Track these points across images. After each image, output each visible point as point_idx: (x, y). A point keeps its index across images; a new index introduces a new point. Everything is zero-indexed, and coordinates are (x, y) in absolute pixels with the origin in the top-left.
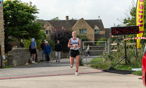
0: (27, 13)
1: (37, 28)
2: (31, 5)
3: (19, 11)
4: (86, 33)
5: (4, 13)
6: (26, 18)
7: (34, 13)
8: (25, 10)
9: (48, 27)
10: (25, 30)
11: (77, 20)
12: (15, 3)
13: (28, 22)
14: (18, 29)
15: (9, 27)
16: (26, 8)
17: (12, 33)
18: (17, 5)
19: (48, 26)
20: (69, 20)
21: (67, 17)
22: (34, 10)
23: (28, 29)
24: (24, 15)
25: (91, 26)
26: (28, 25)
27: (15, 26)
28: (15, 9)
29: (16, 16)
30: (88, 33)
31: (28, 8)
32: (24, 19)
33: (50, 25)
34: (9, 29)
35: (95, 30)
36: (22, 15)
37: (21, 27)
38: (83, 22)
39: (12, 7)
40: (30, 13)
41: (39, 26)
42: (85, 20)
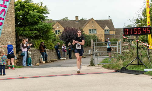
0: (38, 14)
1: (48, 28)
2: (41, 5)
3: (30, 12)
4: (96, 33)
5: (15, 13)
6: (37, 19)
7: (45, 13)
8: (36, 11)
9: (58, 27)
10: (36, 31)
11: (87, 20)
12: (26, 4)
13: (39, 22)
14: (29, 30)
15: (20, 27)
16: (36, 8)
17: (23, 33)
18: (28, 6)
20: (79, 20)
21: (77, 17)
22: (45, 10)
23: (38, 29)
24: (35, 16)
25: (101, 27)
26: (39, 25)
27: (25, 26)
28: (26, 10)
29: (26, 17)
30: (98, 34)
31: (38, 8)
32: (35, 20)
33: (60, 25)
34: (20, 29)
35: (106, 30)
36: (32, 16)
37: (31, 28)
38: (93, 22)
39: (23, 8)
40: (41, 13)
41: (50, 26)
42: (95, 20)
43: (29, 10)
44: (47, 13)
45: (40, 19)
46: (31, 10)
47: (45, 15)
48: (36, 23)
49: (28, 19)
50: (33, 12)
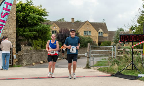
0: (38, 16)
1: (46, 29)
2: (41, 8)
3: (30, 14)
4: (90, 34)
5: (16, 14)
6: (37, 21)
7: (44, 16)
8: (36, 13)
9: (54, 28)
10: (35, 32)
11: (82, 23)
12: (26, 6)
13: (38, 24)
14: (28, 30)
15: (20, 28)
16: (36, 11)
17: (22, 33)
18: (29, 8)
19: (54, 26)
20: (75, 22)
21: (73, 19)
22: (44, 13)
23: (38, 30)
24: (35, 18)
25: (95, 29)
26: (38, 26)
27: (25, 27)
28: (27, 12)
29: (27, 19)
30: (92, 35)
31: (38, 11)
32: (35, 21)
33: (56, 26)
34: (20, 30)
35: (99, 33)
36: (32, 18)
37: (31, 29)
38: (88, 24)
39: (24, 10)
40: (40, 16)
41: (48, 28)
42: (90, 23)
43: (29, 13)
44: (46, 15)
45: (39, 21)
46: (31, 12)
47: (44, 17)
48: (36, 25)
49: (28, 21)
50: (33, 14)
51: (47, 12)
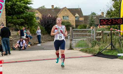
0: (24, 4)
3: (17, 3)
4: (68, 19)
6: (23, 9)
7: (29, 4)
8: (22, 2)
10: (22, 19)
11: (61, 9)
13: (24, 12)
14: (16, 18)
15: (8, 16)
17: (11, 21)
19: (37, 13)
20: (54, 9)
21: (53, 6)
22: (29, 1)
23: (24, 17)
24: (21, 6)
25: (72, 14)
26: (25, 14)
27: (13, 14)
28: (14, 1)
29: (14, 7)
30: (70, 20)
32: (21, 9)
33: (39, 12)
34: (9, 18)
36: (19, 6)
37: (18, 16)
38: (66, 10)
40: (26, 4)
41: (33, 15)
42: (68, 9)
43: (16, 2)
44: (31, 4)
45: (25, 9)
46: (18, 2)
47: (29, 6)
48: (23, 12)
49: (15, 9)
50: (19, 3)
51: (31, 1)
